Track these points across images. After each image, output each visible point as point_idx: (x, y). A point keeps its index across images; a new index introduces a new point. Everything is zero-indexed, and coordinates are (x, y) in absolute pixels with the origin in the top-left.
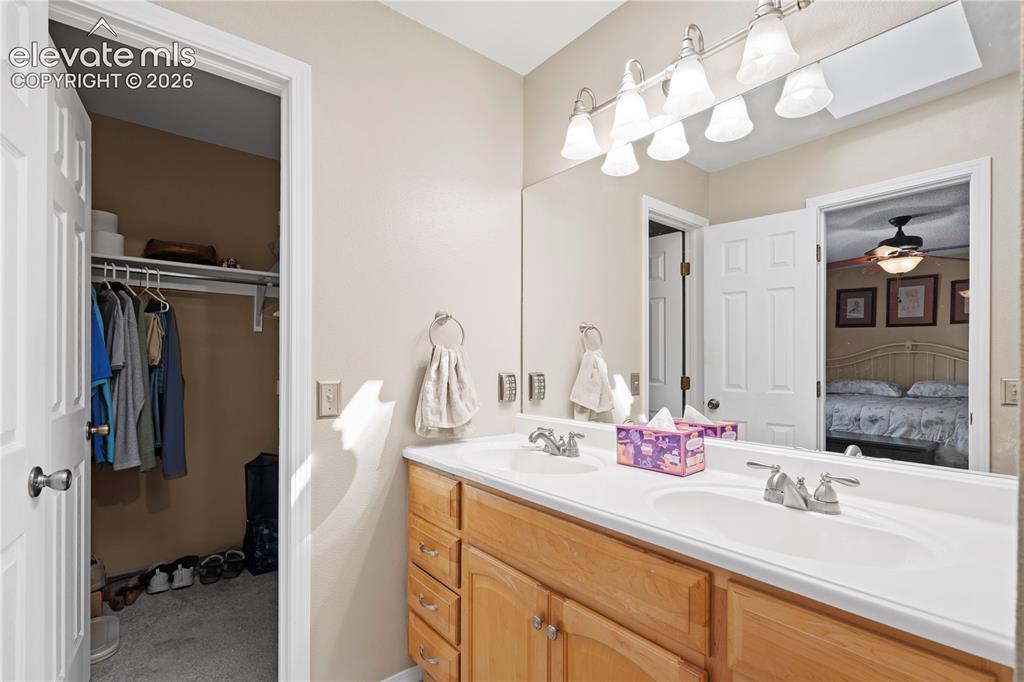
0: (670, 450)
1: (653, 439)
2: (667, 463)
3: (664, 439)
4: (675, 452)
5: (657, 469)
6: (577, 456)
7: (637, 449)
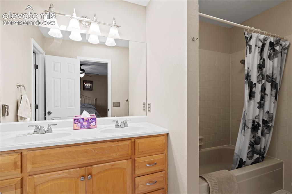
0: (92, 122)
1: (87, 120)
2: (92, 125)
3: (91, 119)
4: (94, 122)
5: (88, 128)
6: (52, 132)
7: (82, 124)
